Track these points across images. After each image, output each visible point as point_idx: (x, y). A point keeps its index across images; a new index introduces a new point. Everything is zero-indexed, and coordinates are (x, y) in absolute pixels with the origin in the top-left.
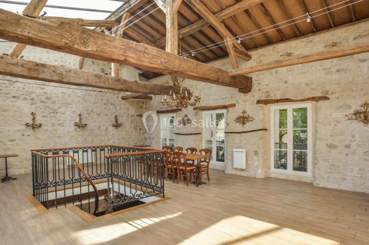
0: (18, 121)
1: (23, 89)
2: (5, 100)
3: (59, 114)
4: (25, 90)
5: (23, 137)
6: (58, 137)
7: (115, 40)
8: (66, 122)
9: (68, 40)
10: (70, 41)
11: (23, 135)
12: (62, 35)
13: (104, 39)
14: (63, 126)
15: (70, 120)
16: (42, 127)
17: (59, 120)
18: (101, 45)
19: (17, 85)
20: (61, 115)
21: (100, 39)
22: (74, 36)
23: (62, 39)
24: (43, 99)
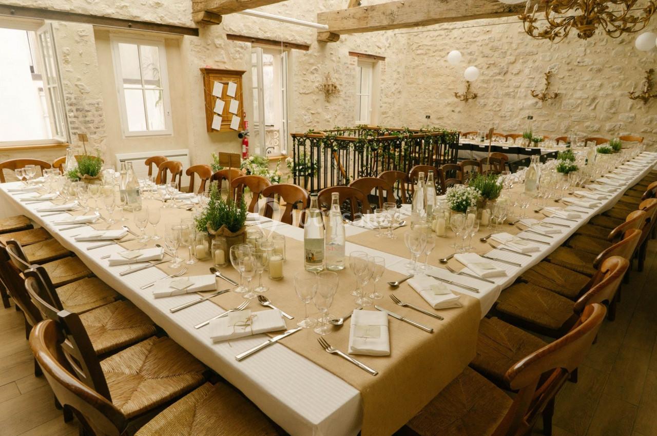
0: (450, 89)
1: (461, 39)
2: (439, 60)
3: (509, 76)
4: (463, 41)
5: (453, 113)
6: (502, 117)
8: (519, 90)
11: (453, 111)
14: (514, 97)
15: (527, 86)
16: (478, 100)
17: (508, 87)
19: (455, 33)
20: (513, 76)
24: (487, 51)
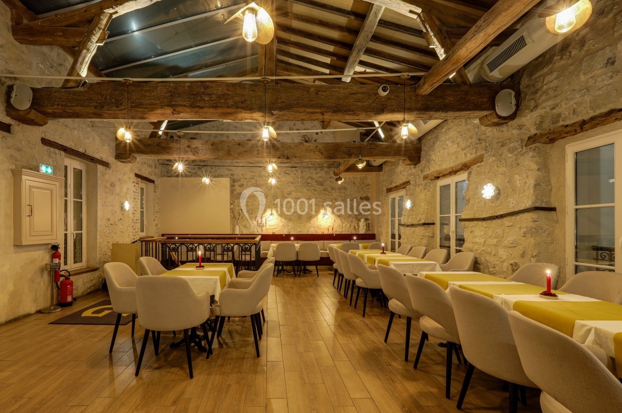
7: (156, 89)
9: (97, 103)
10: (99, 104)
12: (91, 99)
13: (142, 90)
18: (137, 98)
21: (136, 92)
22: (104, 97)
23: (91, 103)
